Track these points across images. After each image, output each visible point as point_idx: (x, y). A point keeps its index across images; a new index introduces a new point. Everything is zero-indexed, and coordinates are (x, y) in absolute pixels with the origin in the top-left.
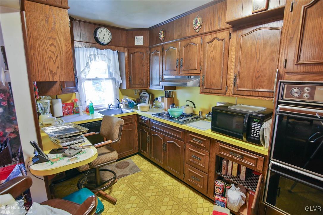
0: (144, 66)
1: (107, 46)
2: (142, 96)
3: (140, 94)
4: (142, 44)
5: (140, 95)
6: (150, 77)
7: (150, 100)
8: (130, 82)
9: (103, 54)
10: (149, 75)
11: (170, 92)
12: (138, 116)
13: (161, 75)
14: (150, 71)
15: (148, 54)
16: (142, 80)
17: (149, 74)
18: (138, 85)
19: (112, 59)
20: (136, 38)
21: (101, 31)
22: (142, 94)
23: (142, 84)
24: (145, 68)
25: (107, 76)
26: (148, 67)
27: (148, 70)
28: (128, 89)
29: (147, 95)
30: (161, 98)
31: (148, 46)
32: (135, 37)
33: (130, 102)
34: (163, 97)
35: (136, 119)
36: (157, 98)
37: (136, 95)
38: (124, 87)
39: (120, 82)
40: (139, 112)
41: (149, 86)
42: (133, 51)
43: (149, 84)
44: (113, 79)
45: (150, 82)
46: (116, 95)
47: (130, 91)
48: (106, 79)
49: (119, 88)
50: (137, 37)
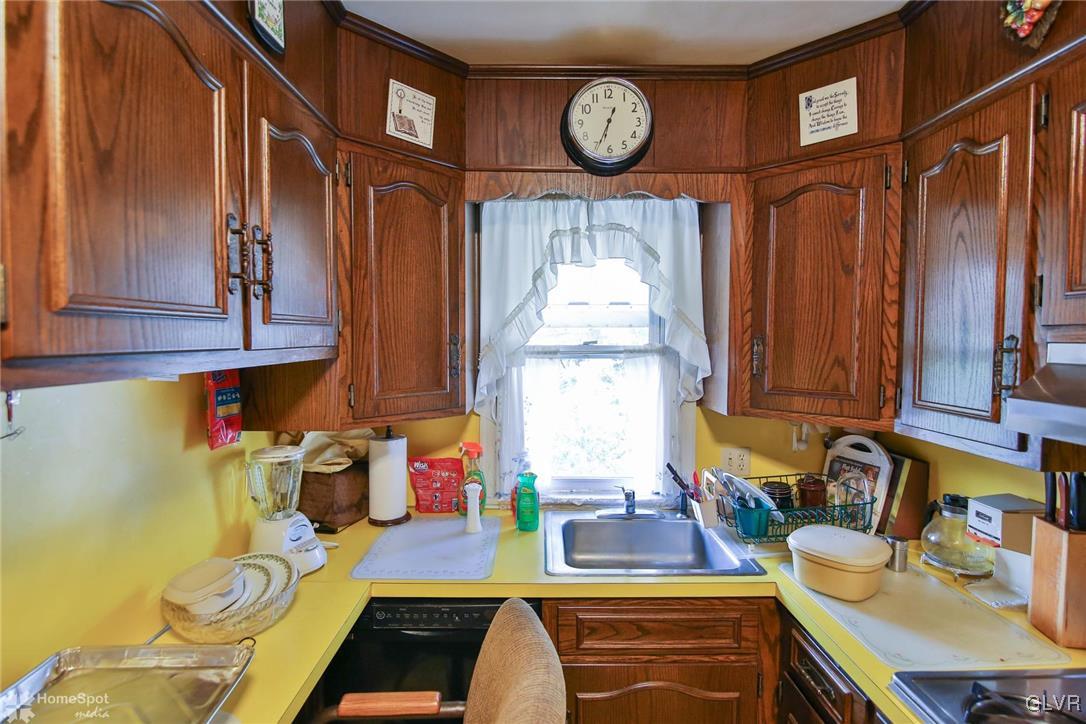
0: (858, 272)
1: (629, 178)
2: (840, 459)
3: (827, 446)
4: (851, 128)
5: (831, 453)
6: (899, 349)
8: (753, 375)
9: (618, 227)
10: (893, 333)
14: (901, 303)
15: (896, 184)
16: (841, 363)
17: (900, 324)
18: (801, 393)
19: (664, 248)
20: (809, 101)
21: (595, 98)
22: (842, 447)
23: (837, 393)
24: (863, 282)
25: (641, 338)
26: (892, 278)
27: (891, 295)
28: (744, 414)
29: (879, 458)
30: (996, 515)
31: (894, 131)
32: (802, 97)
34: (1015, 510)
35: (775, 631)
36: (959, 504)
37: (803, 447)
38: (721, 406)
39: (705, 370)
41: (888, 411)
42: (782, 186)
43: (890, 392)
44: (667, 353)
45: (898, 384)
47: (766, 427)
48: (633, 352)
49: (700, 403)
50: (817, 94)
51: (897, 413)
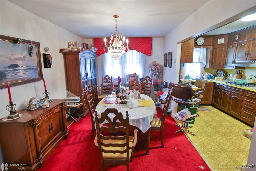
0: (222, 55)
1: (201, 46)
3: (217, 72)
4: (223, 43)
5: (217, 73)
6: (226, 62)
7: (224, 75)
8: (211, 64)
9: (198, 50)
10: (225, 60)
11: (240, 71)
12: (214, 83)
13: (234, 60)
14: (226, 58)
15: (227, 48)
16: (220, 63)
17: (226, 60)
18: (216, 66)
19: (202, 52)
20: (219, 40)
21: (199, 39)
22: (219, 72)
23: (220, 66)
24: (223, 56)
25: (198, 61)
26: (225, 56)
27: (225, 57)
28: (210, 68)
29: (222, 72)
30: (232, 74)
31: (227, 43)
32: (219, 39)
33: (210, 76)
34: (234, 74)
35: (213, 85)
36: (229, 75)
37: (214, 72)
38: (208, 67)
39: (205, 64)
40: (215, 81)
41: (224, 67)
42: (216, 47)
43: (224, 65)
44: (201, 63)
45: (225, 65)
46: (201, 71)
47: (211, 70)
48: (197, 63)
49: (204, 68)
50: (220, 39)
51: (225, 67)
